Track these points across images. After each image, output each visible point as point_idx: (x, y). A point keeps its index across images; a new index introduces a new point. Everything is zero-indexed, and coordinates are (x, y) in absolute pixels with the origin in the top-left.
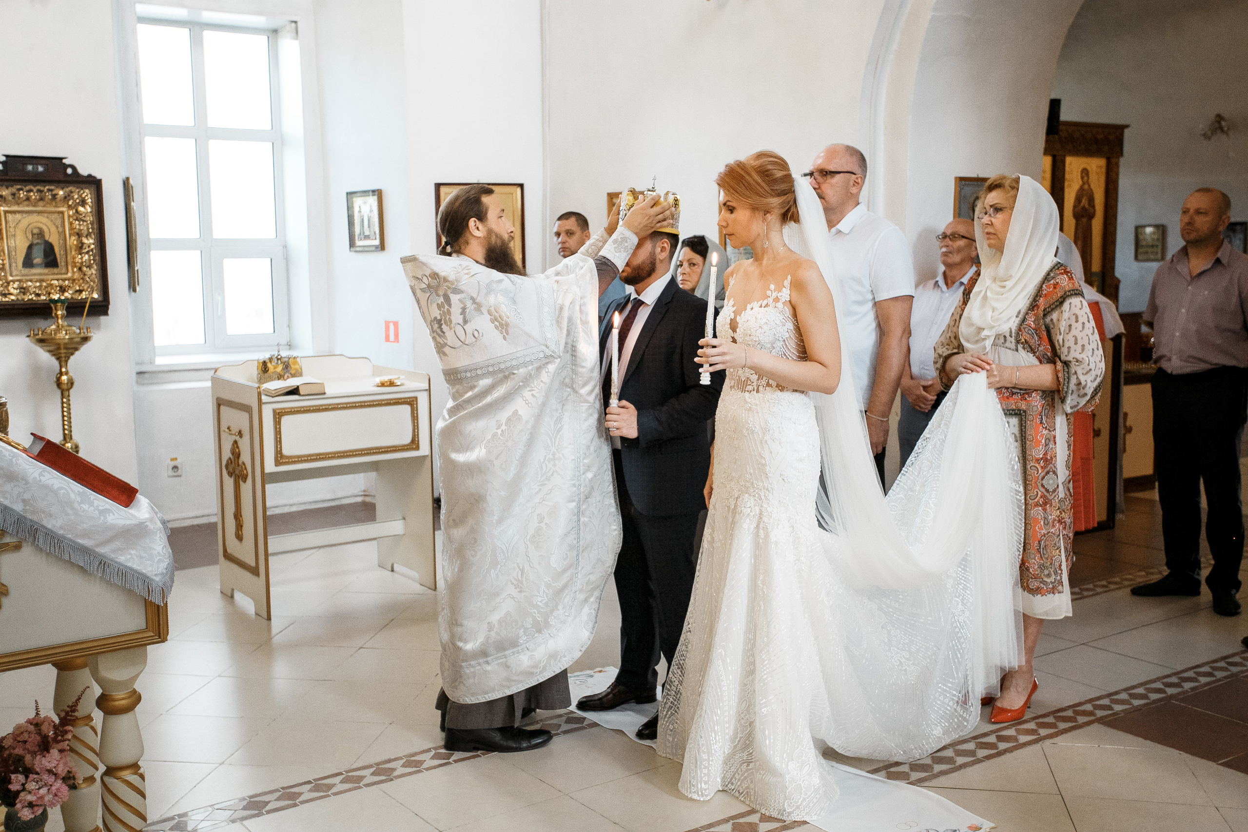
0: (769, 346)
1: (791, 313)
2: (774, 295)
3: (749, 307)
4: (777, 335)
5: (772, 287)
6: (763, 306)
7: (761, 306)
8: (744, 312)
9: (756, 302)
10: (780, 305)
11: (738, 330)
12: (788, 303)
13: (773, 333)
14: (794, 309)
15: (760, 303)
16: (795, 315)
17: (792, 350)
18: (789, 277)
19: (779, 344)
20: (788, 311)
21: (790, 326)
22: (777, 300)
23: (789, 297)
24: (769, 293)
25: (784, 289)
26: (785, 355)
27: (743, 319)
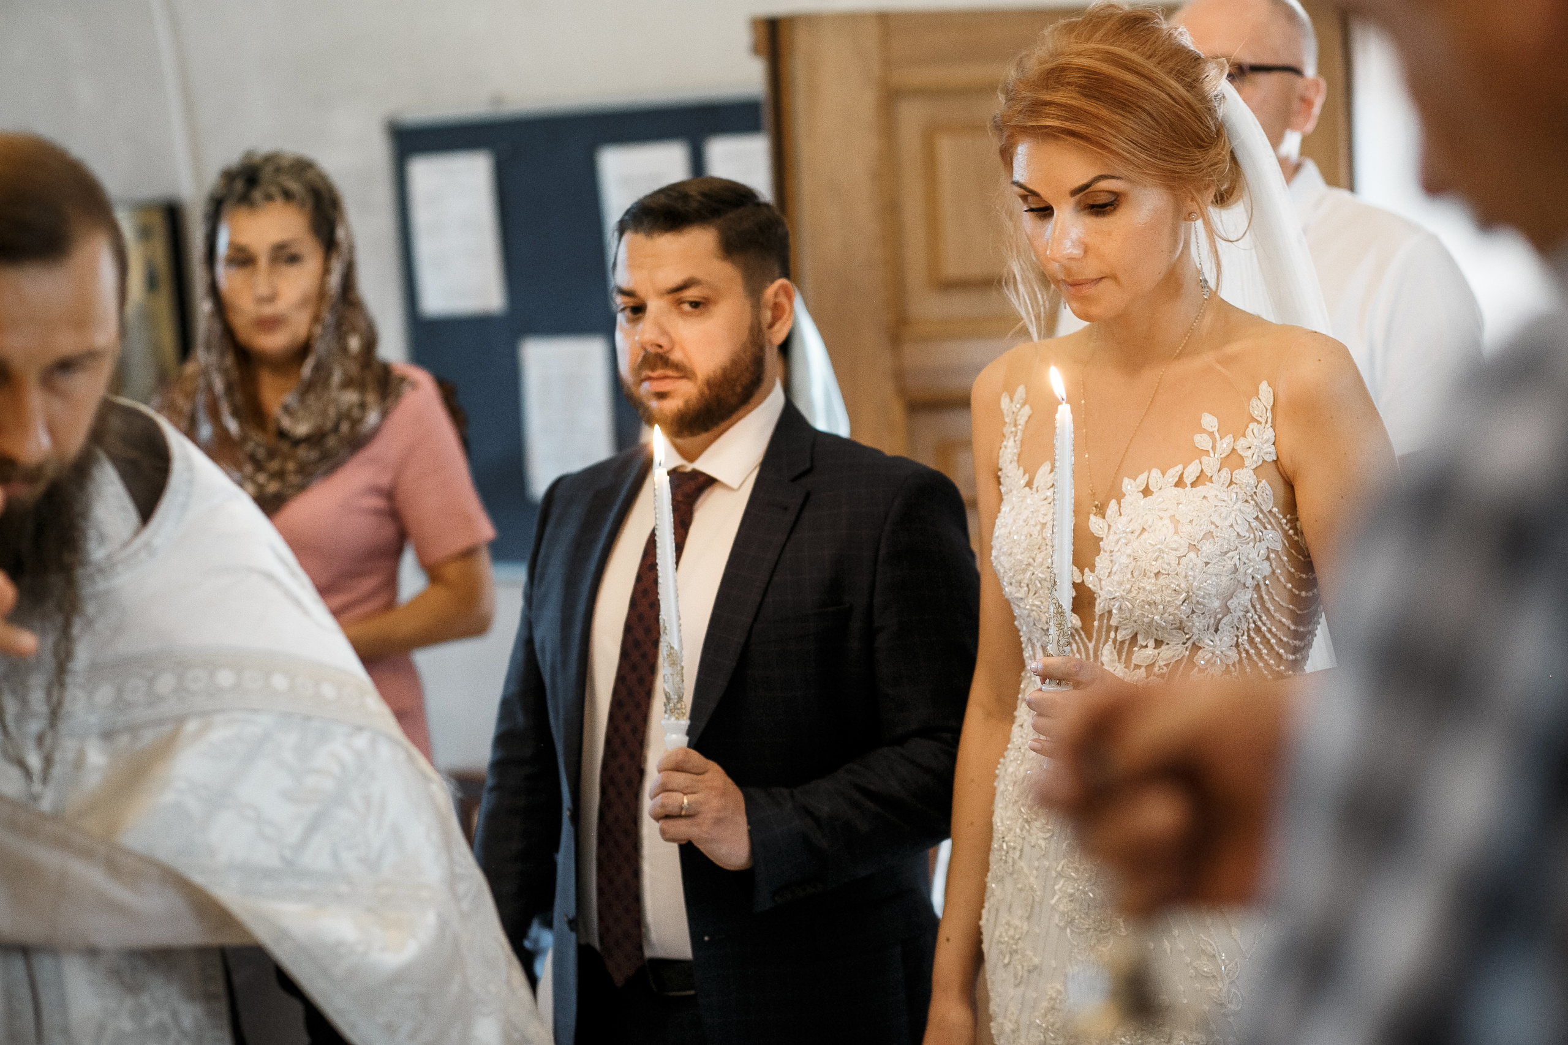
0: (1217, 604)
1: (1281, 500)
2: (1225, 445)
3: (1130, 486)
4: (1241, 569)
5: (1209, 421)
6: (1189, 479)
7: (1180, 483)
8: (1113, 503)
9: (1155, 473)
10: (1246, 476)
11: (1101, 561)
12: (1272, 470)
13: (1230, 564)
14: (1289, 485)
15: (1173, 473)
16: (1291, 506)
17: (1277, 615)
18: (1265, 389)
19: (1245, 597)
20: (1268, 494)
21: (1274, 538)
22: (1233, 460)
23: (1272, 449)
24: (1202, 441)
25: (1253, 426)
26: (1258, 630)
27: (1120, 524)
